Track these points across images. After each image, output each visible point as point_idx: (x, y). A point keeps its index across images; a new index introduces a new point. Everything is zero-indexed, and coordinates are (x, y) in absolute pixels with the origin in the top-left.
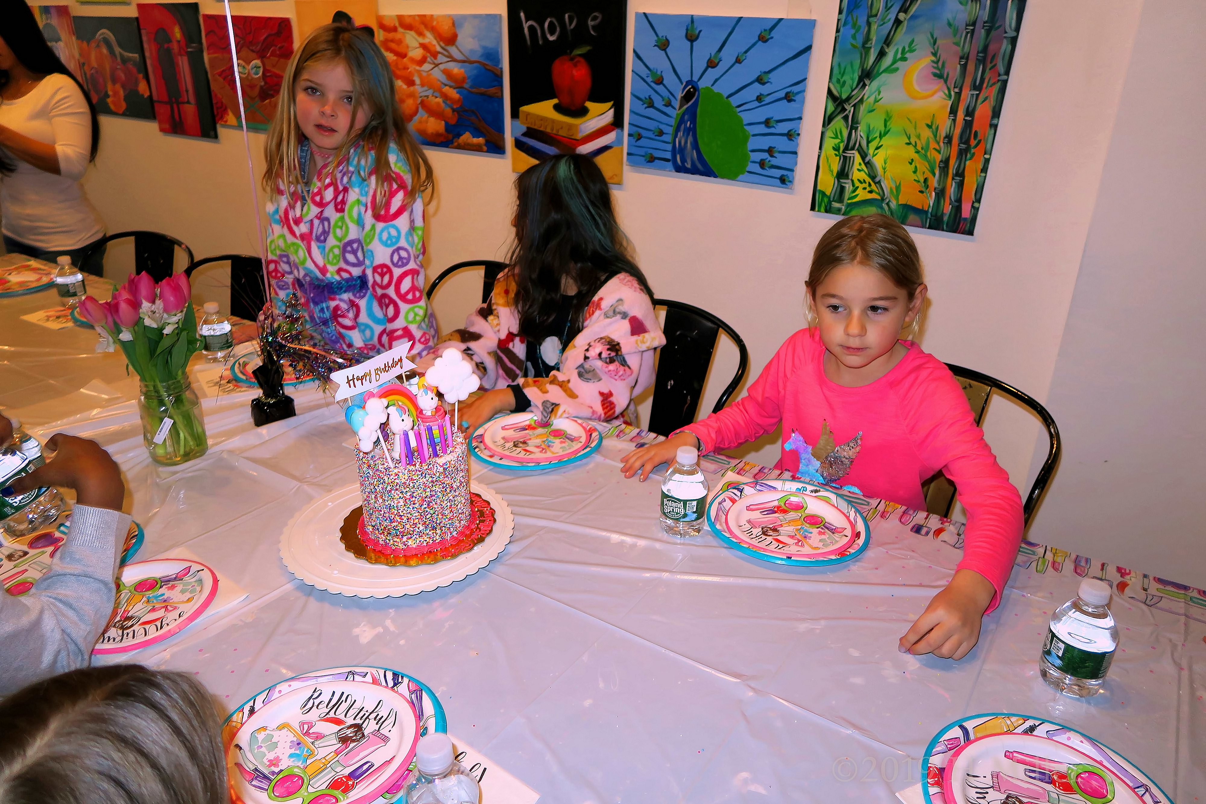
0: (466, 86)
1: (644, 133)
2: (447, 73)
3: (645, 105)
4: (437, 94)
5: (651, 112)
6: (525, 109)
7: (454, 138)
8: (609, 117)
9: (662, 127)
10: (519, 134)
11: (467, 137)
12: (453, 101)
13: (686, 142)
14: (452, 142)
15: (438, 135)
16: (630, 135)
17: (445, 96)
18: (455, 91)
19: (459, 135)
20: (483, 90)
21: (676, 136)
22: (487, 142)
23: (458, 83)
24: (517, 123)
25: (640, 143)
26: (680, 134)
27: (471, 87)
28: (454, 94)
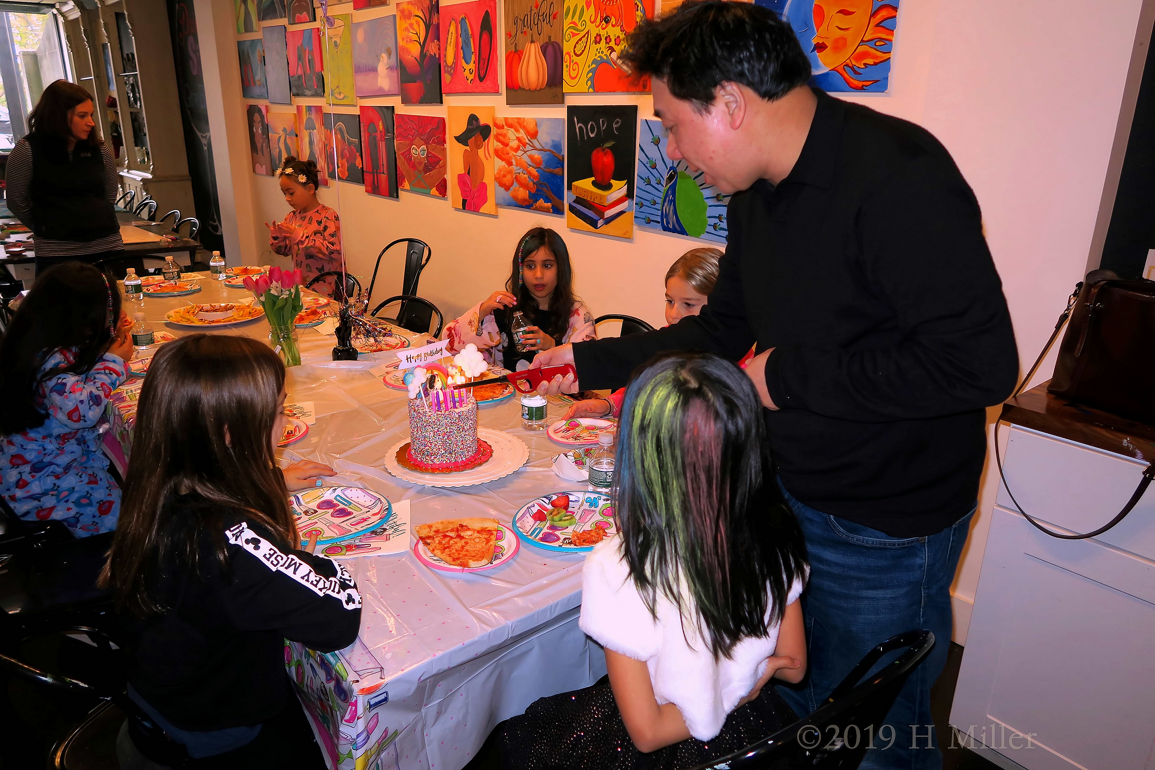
0: (542, 167)
1: (645, 203)
2: (531, 157)
3: (646, 183)
4: (524, 172)
5: (649, 188)
6: (575, 183)
7: (533, 202)
8: (624, 191)
9: (655, 198)
10: (571, 201)
11: (541, 202)
12: (533, 176)
13: (669, 210)
14: (532, 205)
15: (525, 200)
16: (636, 204)
17: (529, 173)
18: (535, 170)
19: (536, 201)
20: (551, 170)
21: (663, 206)
22: (553, 207)
23: (537, 165)
24: (570, 193)
25: (641, 210)
26: (666, 204)
27: (545, 167)
28: (534, 172)
